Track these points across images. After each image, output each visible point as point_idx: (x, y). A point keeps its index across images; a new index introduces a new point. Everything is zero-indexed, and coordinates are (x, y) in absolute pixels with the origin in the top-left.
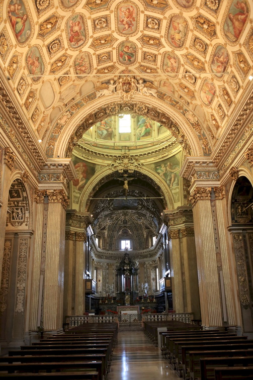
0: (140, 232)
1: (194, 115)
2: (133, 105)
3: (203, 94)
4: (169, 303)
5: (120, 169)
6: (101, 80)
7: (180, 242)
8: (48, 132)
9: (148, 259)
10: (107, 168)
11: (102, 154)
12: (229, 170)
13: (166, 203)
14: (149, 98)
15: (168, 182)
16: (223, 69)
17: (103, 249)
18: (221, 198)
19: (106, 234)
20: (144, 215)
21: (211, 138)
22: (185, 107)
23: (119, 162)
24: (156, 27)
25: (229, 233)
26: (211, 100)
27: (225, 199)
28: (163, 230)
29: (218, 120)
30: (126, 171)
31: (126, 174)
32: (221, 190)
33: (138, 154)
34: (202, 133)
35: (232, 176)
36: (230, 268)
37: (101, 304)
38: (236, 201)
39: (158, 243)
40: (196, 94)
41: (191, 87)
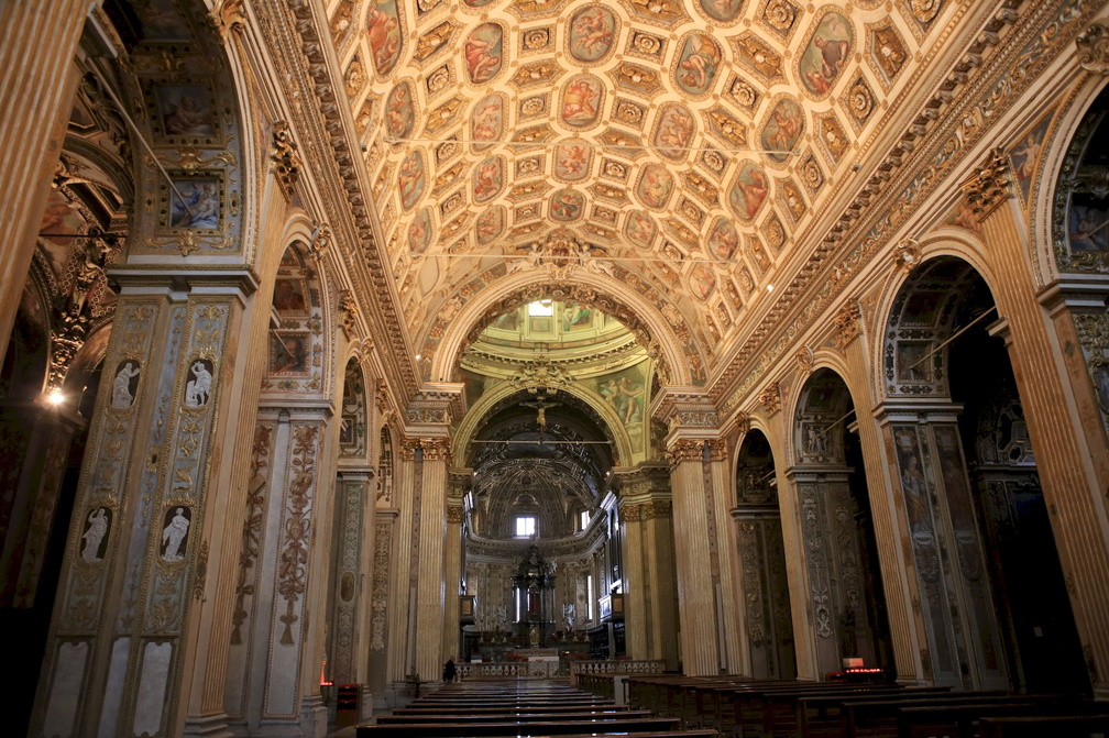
0: (556, 501)
1: (677, 312)
2: (569, 288)
3: (693, 282)
4: (617, 644)
5: (532, 386)
6: (515, 244)
7: (643, 528)
8: (422, 335)
9: (571, 556)
10: (507, 383)
11: (498, 358)
12: (734, 415)
13: (617, 454)
14: (599, 277)
15: (621, 413)
16: (728, 252)
17: (480, 535)
18: (720, 458)
19: (487, 504)
20: (567, 470)
21: (705, 352)
22: (661, 296)
23: (529, 372)
24: (620, 175)
25: (733, 519)
26: (708, 293)
27: (727, 461)
28: (608, 503)
29: (718, 327)
30: (542, 391)
31: (541, 395)
32: (721, 445)
33: (567, 359)
34: (690, 343)
35: (740, 425)
36: (733, 579)
37: (481, 645)
38: (745, 465)
39: (592, 527)
40: (681, 279)
41: (675, 269)
